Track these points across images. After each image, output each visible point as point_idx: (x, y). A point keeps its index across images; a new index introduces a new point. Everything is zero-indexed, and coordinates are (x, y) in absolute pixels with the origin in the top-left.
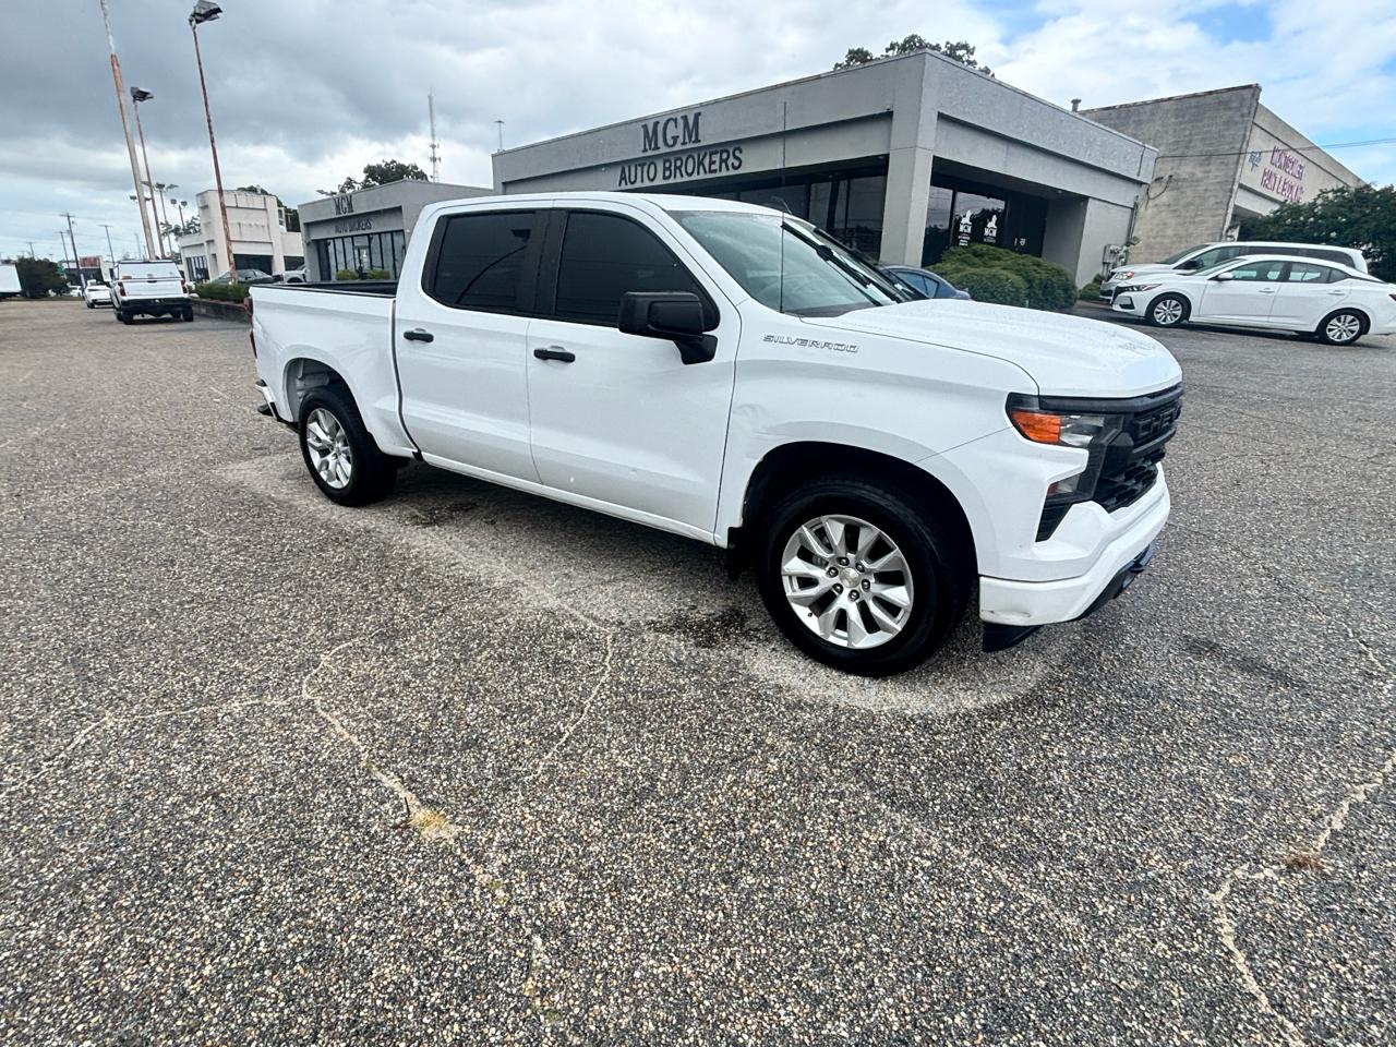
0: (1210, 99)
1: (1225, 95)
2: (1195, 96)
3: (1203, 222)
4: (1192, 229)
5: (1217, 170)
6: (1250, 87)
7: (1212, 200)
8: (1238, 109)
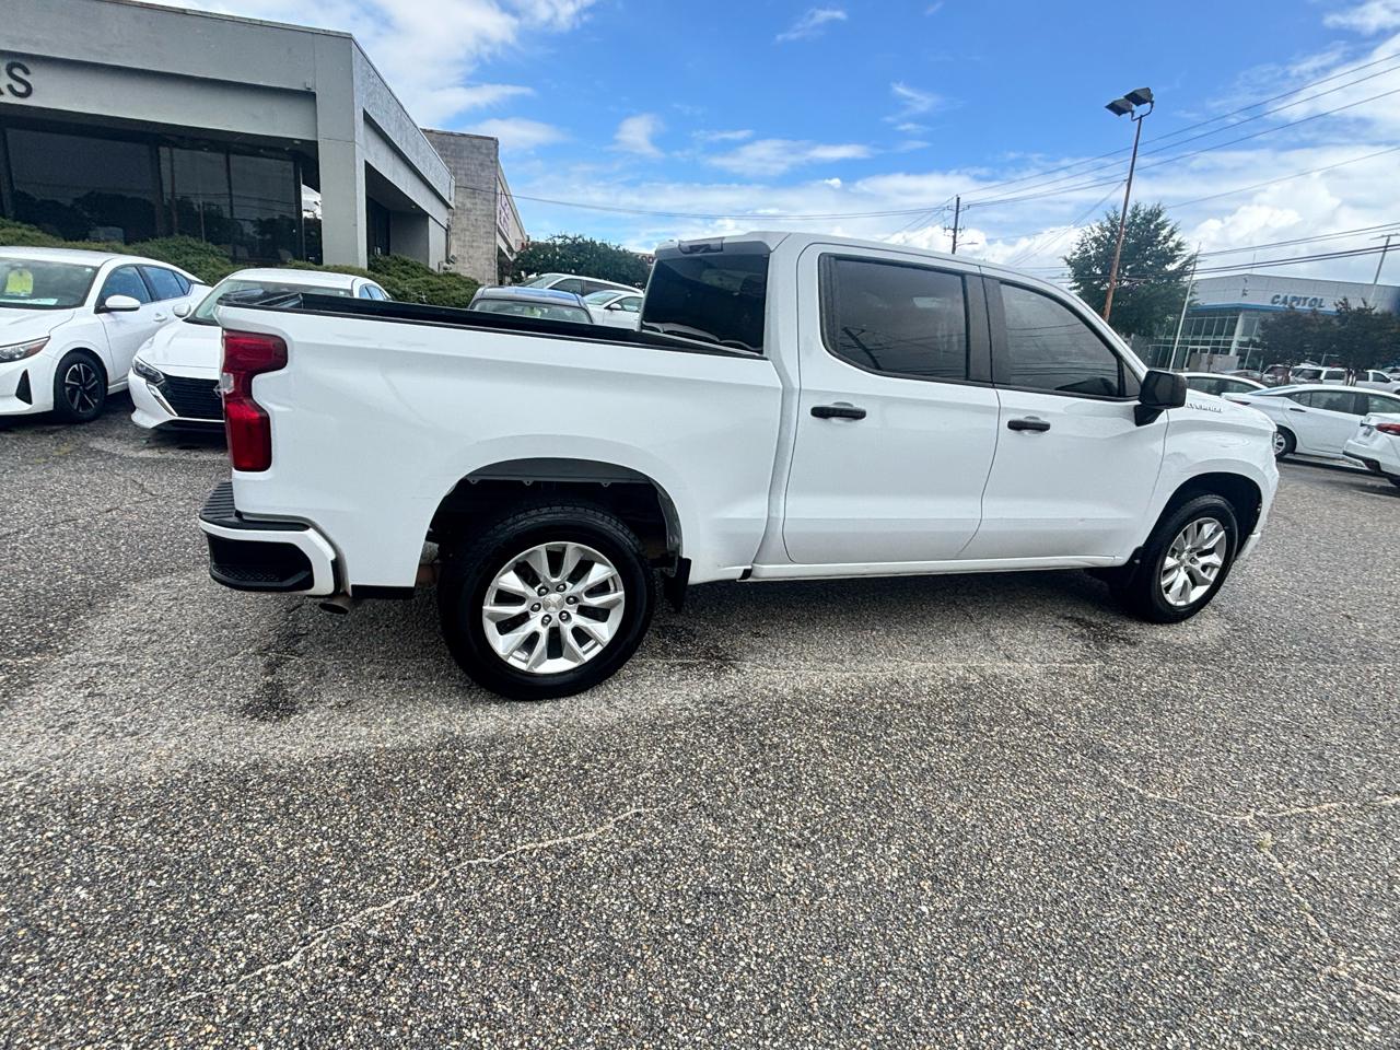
0: (464, 141)
1: (476, 141)
2: (452, 134)
3: (479, 247)
4: (471, 252)
5: (482, 204)
6: (492, 139)
7: (483, 230)
8: (488, 155)
